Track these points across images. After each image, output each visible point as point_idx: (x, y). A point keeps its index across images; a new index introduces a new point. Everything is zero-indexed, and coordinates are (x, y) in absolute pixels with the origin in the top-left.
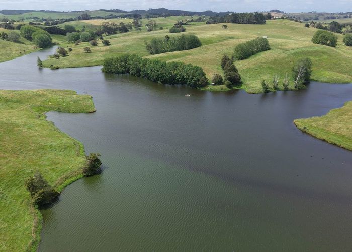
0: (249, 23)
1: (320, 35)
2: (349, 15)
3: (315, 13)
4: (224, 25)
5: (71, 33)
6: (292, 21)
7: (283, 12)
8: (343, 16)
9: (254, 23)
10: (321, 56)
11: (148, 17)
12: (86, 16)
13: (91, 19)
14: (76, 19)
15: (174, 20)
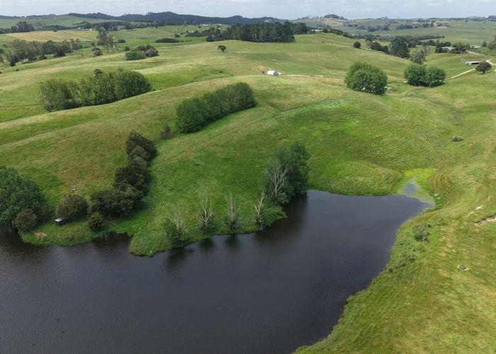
0: (267, 41)
1: (357, 73)
2: (430, 23)
3: (386, 19)
4: (220, 47)
6: (339, 36)
7: (342, 18)
8: (422, 24)
9: (276, 41)
10: (347, 121)
11: (128, 28)
12: (25, 26)
13: (33, 30)
14: (7, 31)
15: (170, 32)
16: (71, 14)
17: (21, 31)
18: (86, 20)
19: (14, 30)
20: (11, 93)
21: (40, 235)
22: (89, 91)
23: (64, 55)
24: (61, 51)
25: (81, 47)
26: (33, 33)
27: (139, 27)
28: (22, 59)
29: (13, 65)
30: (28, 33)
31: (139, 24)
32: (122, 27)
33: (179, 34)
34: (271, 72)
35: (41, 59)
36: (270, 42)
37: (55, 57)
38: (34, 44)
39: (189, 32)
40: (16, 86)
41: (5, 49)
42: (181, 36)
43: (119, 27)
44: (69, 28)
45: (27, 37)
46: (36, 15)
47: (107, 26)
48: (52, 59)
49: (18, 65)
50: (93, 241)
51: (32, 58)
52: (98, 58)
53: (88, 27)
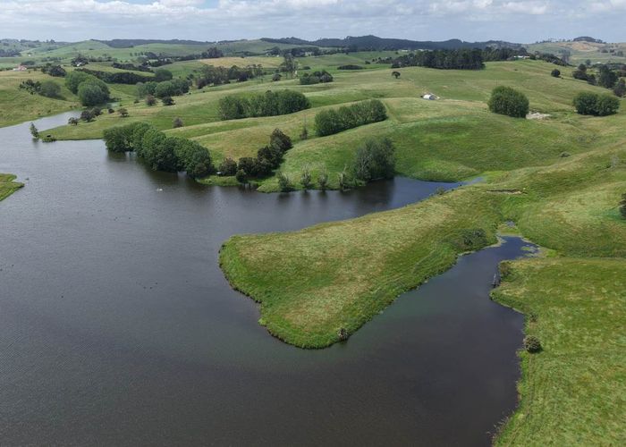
0: (453, 68)
4: (395, 72)
5: (144, 82)
7: (600, 42)
9: (462, 68)
10: (458, 133)
11: (317, 53)
12: (214, 52)
13: (222, 56)
14: (198, 57)
15: (362, 58)
16: (263, 40)
17: (211, 57)
18: (277, 45)
19: (204, 56)
20: (198, 107)
21: (207, 180)
22: (257, 107)
23: (246, 80)
24: (243, 76)
25: (265, 74)
26: (222, 59)
27: (329, 53)
28: (209, 83)
29: (200, 88)
30: (217, 59)
31: (328, 49)
32: (310, 53)
33: (370, 61)
34: (427, 96)
35: (225, 83)
36: (456, 68)
37: (238, 82)
38: (221, 69)
39: (382, 59)
40: (201, 102)
41: (194, 74)
42: (372, 63)
43: (306, 54)
44: (258, 55)
45: (215, 63)
46: (228, 40)
47: (295, 53)
48: (234, 83)
49: (204, 88)
50: (237, 186)
51: (217, 82)
52: (276, 82)
53: (275, 52)
